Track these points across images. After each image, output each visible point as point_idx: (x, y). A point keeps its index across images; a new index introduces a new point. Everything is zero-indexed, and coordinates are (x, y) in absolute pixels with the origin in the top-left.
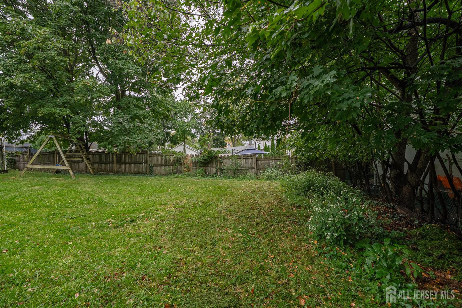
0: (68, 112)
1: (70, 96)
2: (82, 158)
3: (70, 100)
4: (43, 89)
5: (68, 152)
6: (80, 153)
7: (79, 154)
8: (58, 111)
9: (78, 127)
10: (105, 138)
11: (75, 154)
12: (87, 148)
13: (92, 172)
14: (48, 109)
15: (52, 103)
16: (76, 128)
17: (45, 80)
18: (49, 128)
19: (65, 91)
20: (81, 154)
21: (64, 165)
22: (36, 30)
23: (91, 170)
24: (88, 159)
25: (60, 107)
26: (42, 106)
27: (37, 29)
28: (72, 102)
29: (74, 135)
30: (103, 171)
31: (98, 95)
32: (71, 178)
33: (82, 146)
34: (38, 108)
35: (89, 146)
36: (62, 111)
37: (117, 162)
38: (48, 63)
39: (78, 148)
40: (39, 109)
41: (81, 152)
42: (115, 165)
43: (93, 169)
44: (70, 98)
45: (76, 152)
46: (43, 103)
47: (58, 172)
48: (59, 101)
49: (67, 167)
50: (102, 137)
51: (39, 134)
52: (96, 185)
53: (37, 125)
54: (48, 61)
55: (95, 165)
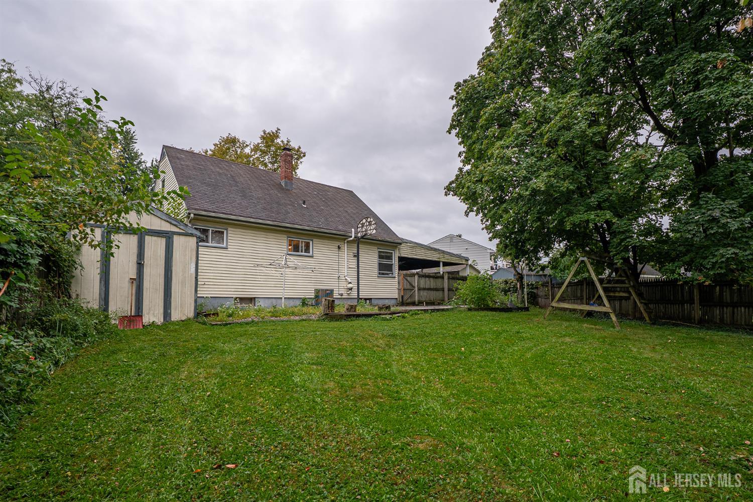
0: (608, 215)
1: (609, 188)
2: (630, 293)
3: (610, 195)
4: (571, 187)
5: (606, 282)
6: (625, 283)
7: (624, 285)
8: (592, 217)
9: (625, 239)
10: (673, 254)
11: (616, 285)
12: (637, 275)
13: (647, 319)
14: (578, 216)
15: (582, 206)
16: (622, 240)
17: (573, 172)
18: (575, 245)
19: (601, 182)
20: (627, 286)
21: (601, 304)
22: (558, 102)
23: (645, 315)
24: (640, 295)
25: (596, 209)
26: (570, 214)
27: (561, 100)
28: (614, 198)
29: (618, 253)
30: (668, 318)
31: (662, 174)
32: (614, 327)
33: (627, 271)
34: (566, 217)
35: (639, 271)
36: (598, 216)
37: (700, 302)
38: (578, 144)
39: (621, 276)
40: (567, 219)
41: (627, 282)
42: (697, 305)
43: (649, 313)
44: (610, 191)
45: (618, 282)
46: (572, 208)
47: (590, 314)
48: (593, 200)
49: (607, 308)
50: (667, 253)
51: (563, 255)
52: (664, 346)
53: (560, 242)
54: (577, 142)
55: (651, 306)
